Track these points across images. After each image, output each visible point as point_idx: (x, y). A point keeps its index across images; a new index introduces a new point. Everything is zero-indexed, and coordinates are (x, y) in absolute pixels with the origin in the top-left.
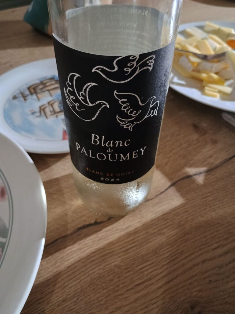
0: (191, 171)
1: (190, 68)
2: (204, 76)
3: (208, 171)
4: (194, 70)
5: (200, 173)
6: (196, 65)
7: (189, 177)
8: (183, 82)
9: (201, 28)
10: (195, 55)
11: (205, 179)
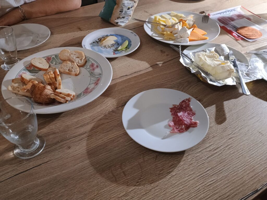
0: (158, 63)
1: (161, 30)
2: (165, 33)
3: (163, 63)
4: (162, 31)
5: (161, 64)
6: (163, 29)
7: (157, 64)
8: (157, 35)
9: (169, 14)
10: (163, 25)
11: (162, 65)
